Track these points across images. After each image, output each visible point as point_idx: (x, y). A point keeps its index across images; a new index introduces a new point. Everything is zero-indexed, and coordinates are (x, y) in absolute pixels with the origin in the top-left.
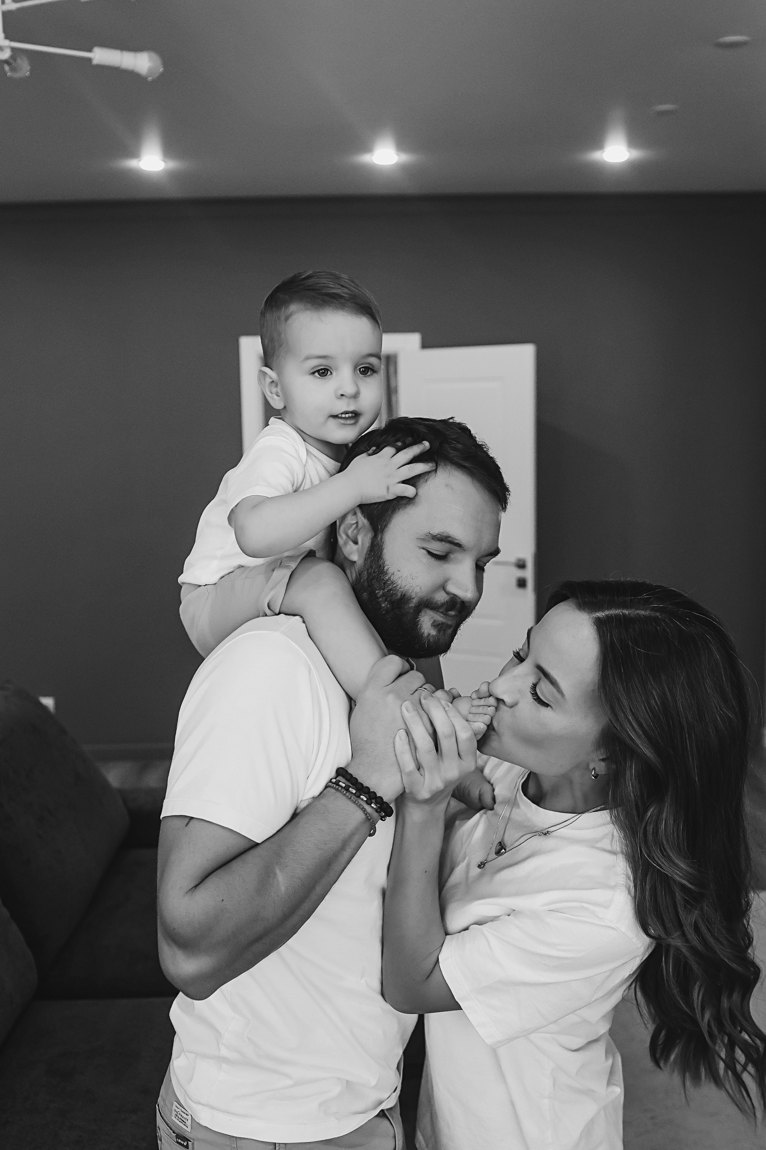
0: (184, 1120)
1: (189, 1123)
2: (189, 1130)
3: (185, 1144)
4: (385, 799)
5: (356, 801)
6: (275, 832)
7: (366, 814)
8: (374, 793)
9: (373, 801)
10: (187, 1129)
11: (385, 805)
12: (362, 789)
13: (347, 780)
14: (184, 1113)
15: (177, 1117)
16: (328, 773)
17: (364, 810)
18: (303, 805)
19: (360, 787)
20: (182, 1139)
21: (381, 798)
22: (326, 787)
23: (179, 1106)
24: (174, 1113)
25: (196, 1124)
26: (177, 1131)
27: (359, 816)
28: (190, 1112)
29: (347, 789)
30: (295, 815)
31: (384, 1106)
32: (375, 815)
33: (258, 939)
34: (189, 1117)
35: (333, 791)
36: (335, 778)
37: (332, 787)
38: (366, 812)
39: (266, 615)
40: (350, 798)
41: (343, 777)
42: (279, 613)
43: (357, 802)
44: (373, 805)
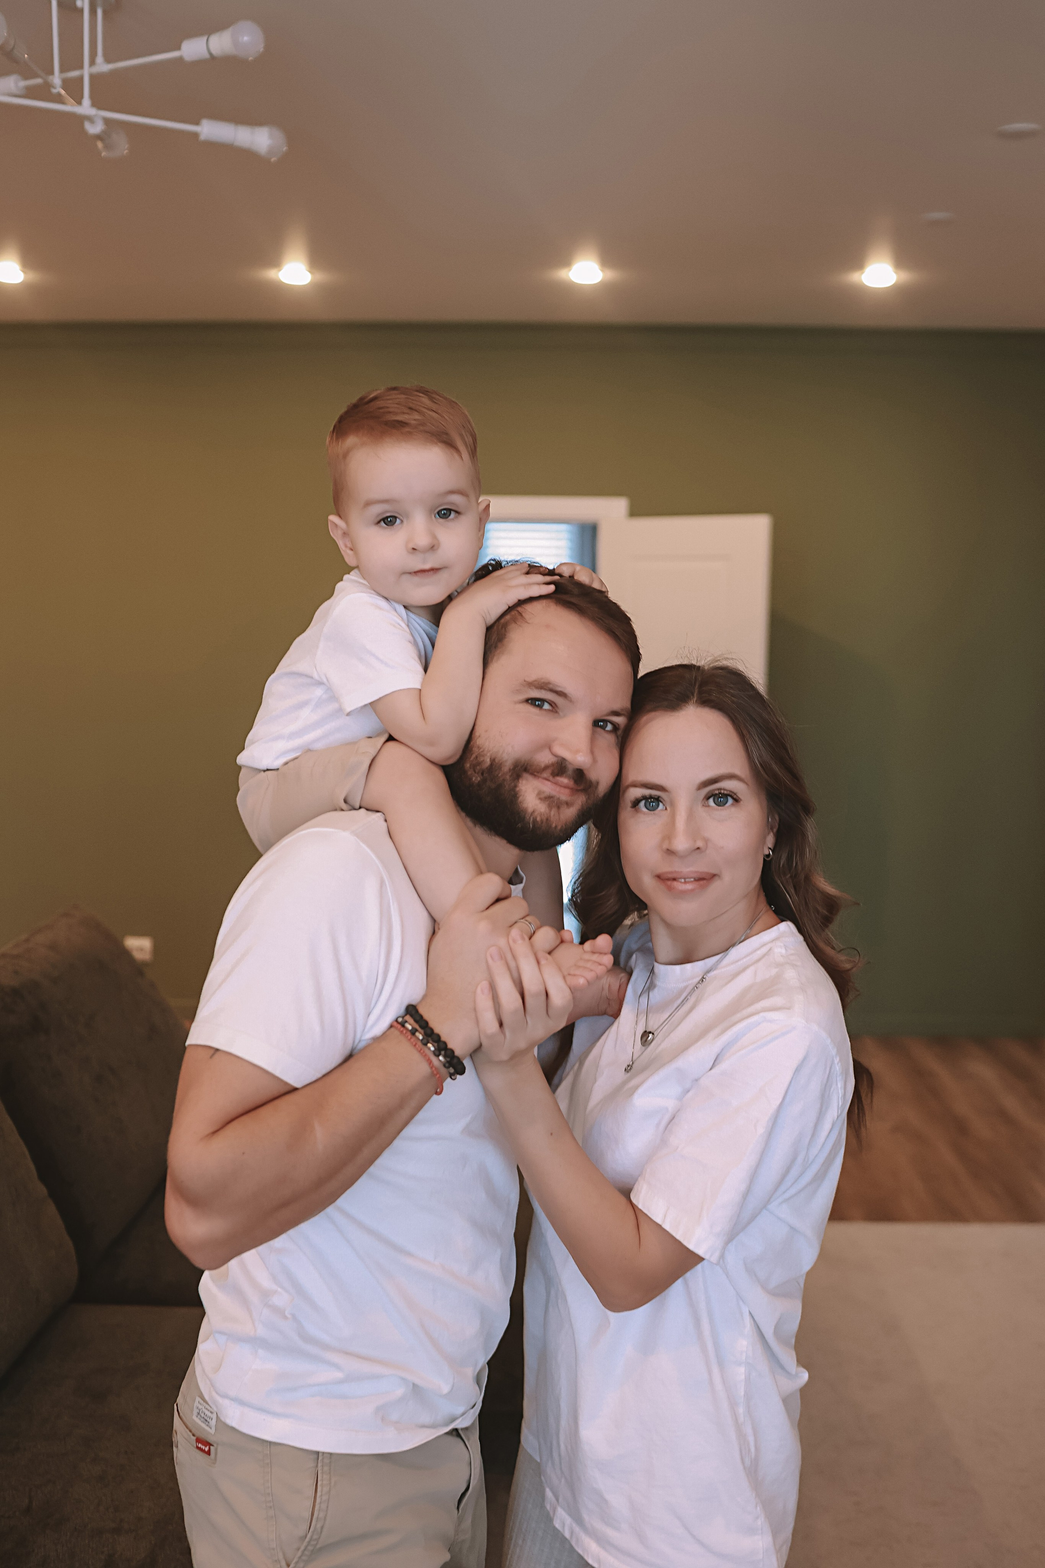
0: (208, 1420)
1: (213, 1423)
2: (213, 1431)
3: (207, 1449)
4: (458, 1053)
5: (421, 1049)
6: (319, 1075)
7: (432, 1068)
8: (445, 1043)
9: (443, 1052)
10: (210, 1431)
11: (455, 1061)
12: (431, 1035)
13: (416, 1021)
14: (209, 1410)
15: (199, 1416)
16: (395, 1010)
17: (430, 1062)
18: (362, 1045)
19: (429, 1032)
20: (204, 1445)
21: (452, 1051)
22: (391, 1026)
23: (202, 1402)
24: (195, 1411)
25: (222, 1426)
26: (198, 1434)
27: (423, 1069)
28: (215, 1409)
29: (413, 1032)
30: (349, 1057)
31: (460, 1424)
32: (443, 1070)
33: (285, 1204)
34: (214, 1416)
35: (397, 1033)
36: (403, 1017)
37: (396, 1028)
38: (431, 1065)
39: (342, 810)
40: (415, 1045)
41: (412, 1016)
42: (360, 808)
43: (422, 1051)
44: (441, 1058)
